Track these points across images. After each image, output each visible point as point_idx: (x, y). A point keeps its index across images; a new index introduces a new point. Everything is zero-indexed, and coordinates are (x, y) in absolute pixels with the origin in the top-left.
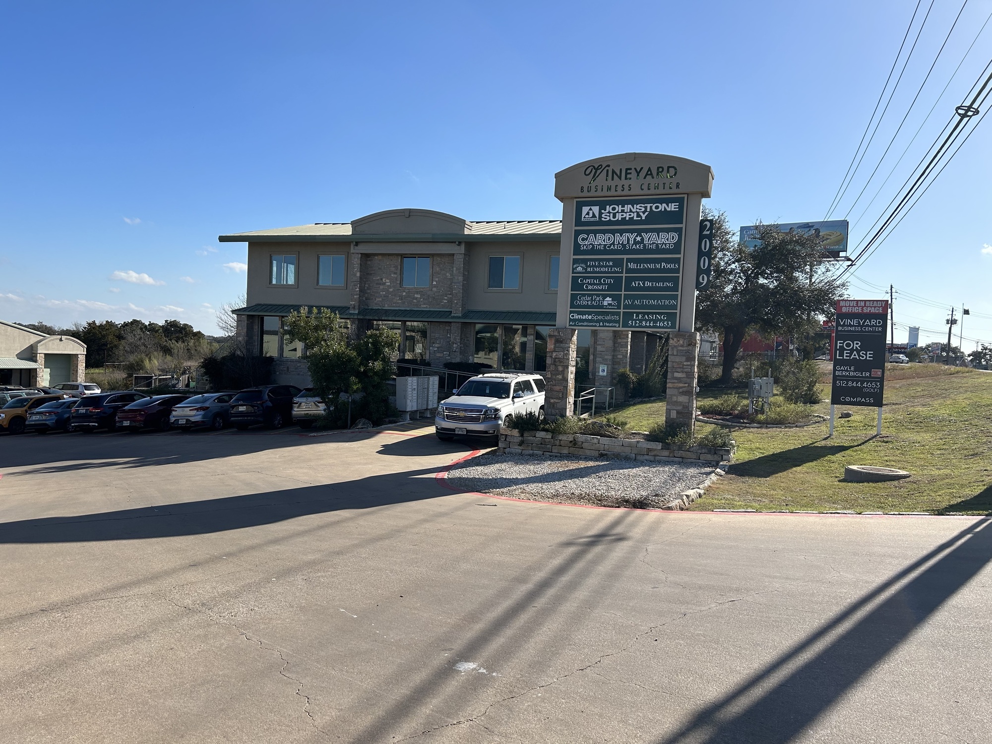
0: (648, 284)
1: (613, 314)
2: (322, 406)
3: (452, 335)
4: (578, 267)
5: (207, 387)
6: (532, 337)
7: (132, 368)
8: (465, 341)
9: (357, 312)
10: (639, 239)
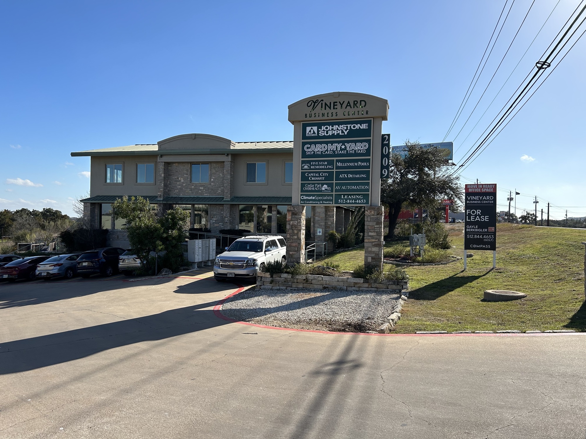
0: (350, 176)
1: (328, 195)
2: (138, 261)
3: (224, 212)
4: (305, 165)
5: (64, 250)
6: (275, 212)
7: (18, 239)
8: (233, 216)
9: (162, 199)
10: (343, 147)
